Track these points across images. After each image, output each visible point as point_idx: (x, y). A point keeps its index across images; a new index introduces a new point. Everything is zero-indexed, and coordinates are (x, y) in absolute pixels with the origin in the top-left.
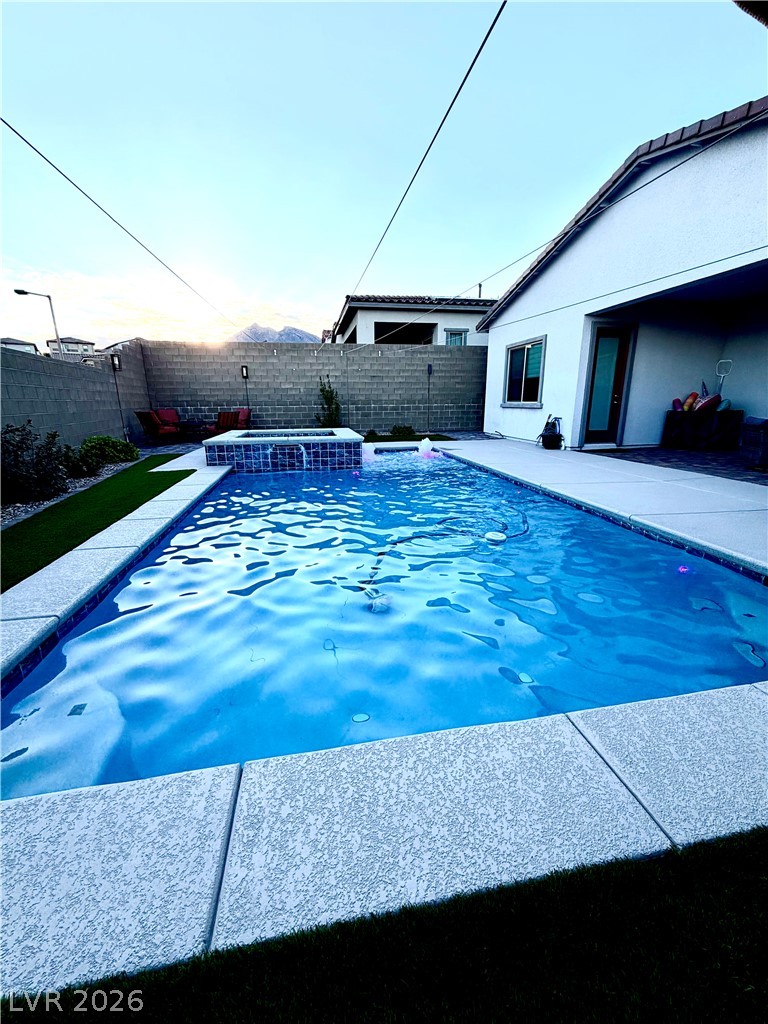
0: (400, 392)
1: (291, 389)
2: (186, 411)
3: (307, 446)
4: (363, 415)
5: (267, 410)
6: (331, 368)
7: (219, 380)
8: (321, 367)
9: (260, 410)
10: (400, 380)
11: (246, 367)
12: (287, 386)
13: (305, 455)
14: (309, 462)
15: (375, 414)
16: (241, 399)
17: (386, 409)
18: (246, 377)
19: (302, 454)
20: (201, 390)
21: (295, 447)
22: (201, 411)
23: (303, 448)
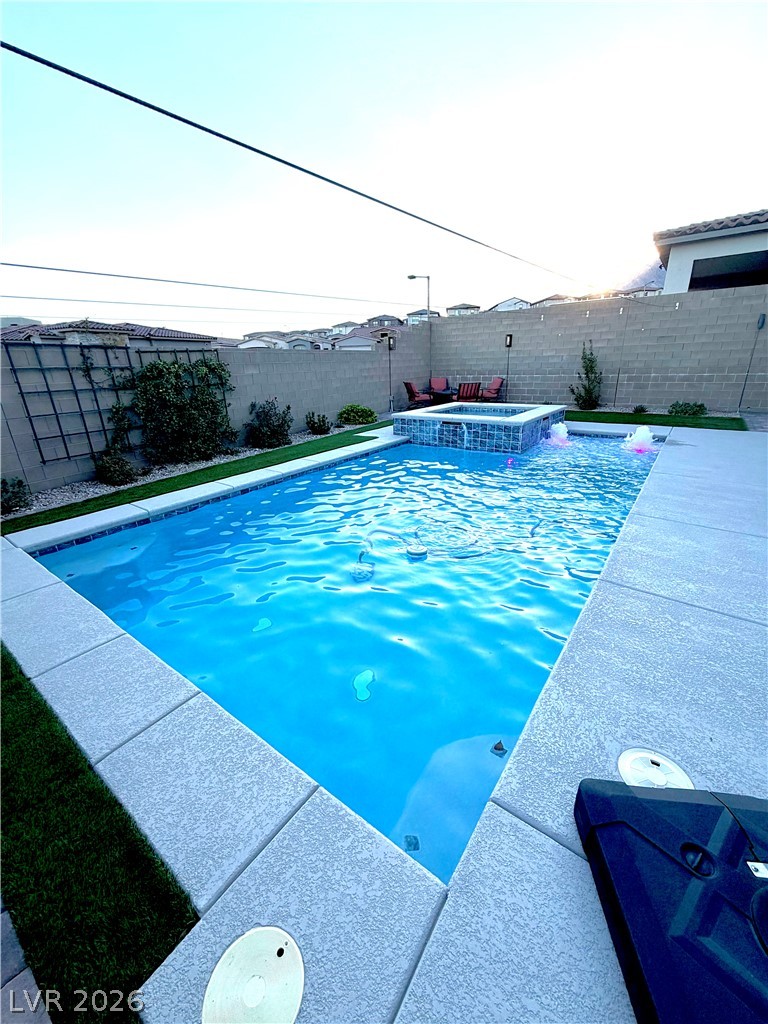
0: (699, 357)
1: (553, 357)
2: (455, 379)
3: (469, 425)
4: (637, 387)
5: (525, 379)
6: (604, 330)
7: (484, 349)
8: (591, 330)
9: (518, 379)
10: (704, 340)
11: (511, 336)
12: (549, 354)
13: (466, 433)
14: (470, 441)
15: (653, 385)
16: (502, 367)
17: (672, 379)
18: (510, 346)
19: (463, 433)
20: (469, 360)
21: (458, 424)
22: (466, 379)
23: (465, 427)
